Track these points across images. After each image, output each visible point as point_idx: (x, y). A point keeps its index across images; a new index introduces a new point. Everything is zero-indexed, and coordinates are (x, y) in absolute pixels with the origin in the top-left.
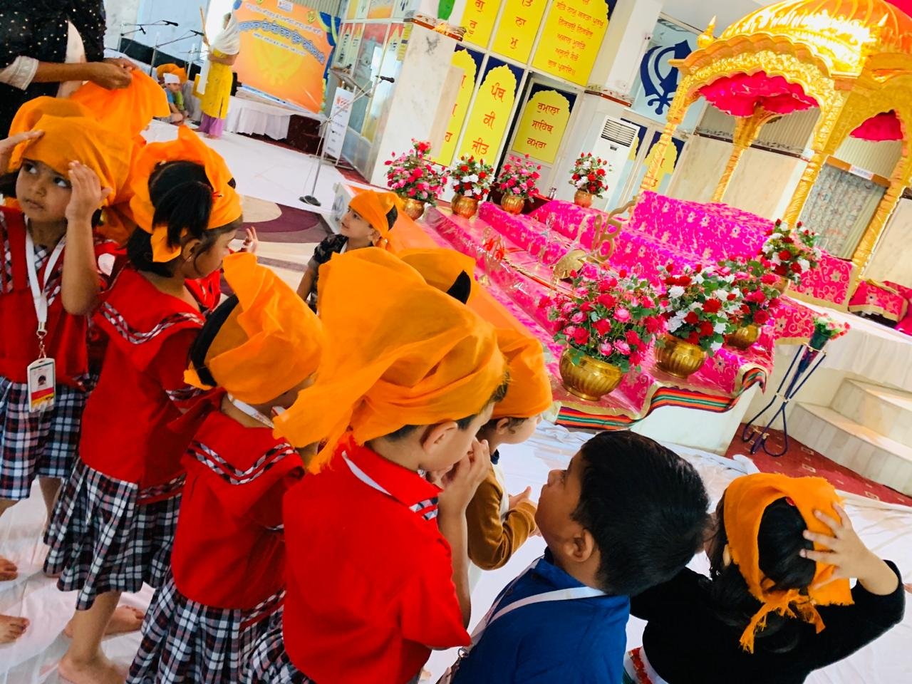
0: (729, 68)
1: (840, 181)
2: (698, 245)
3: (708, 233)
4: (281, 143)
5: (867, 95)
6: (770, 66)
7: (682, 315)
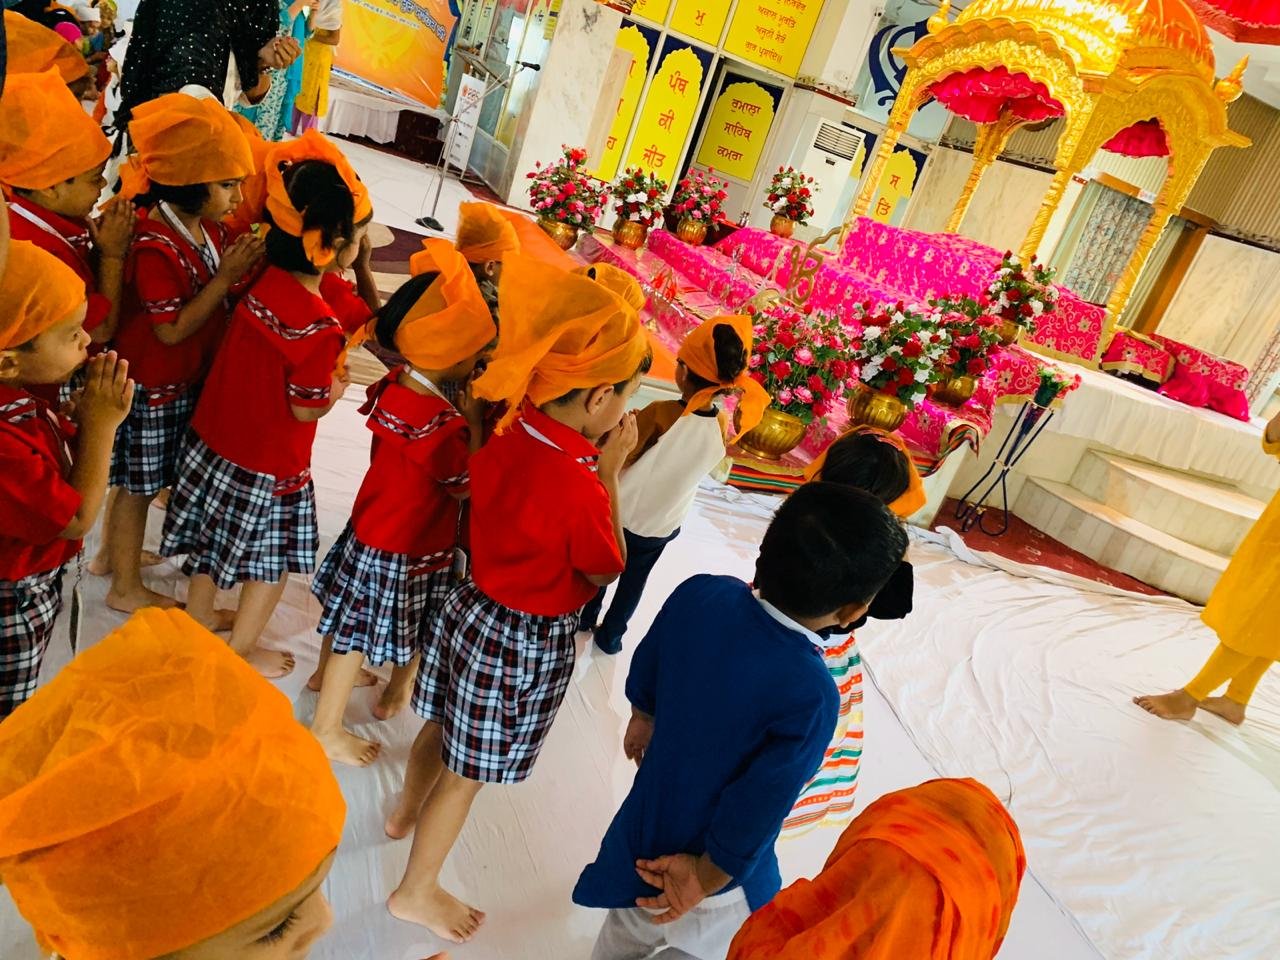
0: (964, 61)
1: (1127, 209)
2: (919, 286)
3: (932, 270)
4: (387, 148)
5: (1122, 99)
6: (1012, 60)
7: (878, 360)
